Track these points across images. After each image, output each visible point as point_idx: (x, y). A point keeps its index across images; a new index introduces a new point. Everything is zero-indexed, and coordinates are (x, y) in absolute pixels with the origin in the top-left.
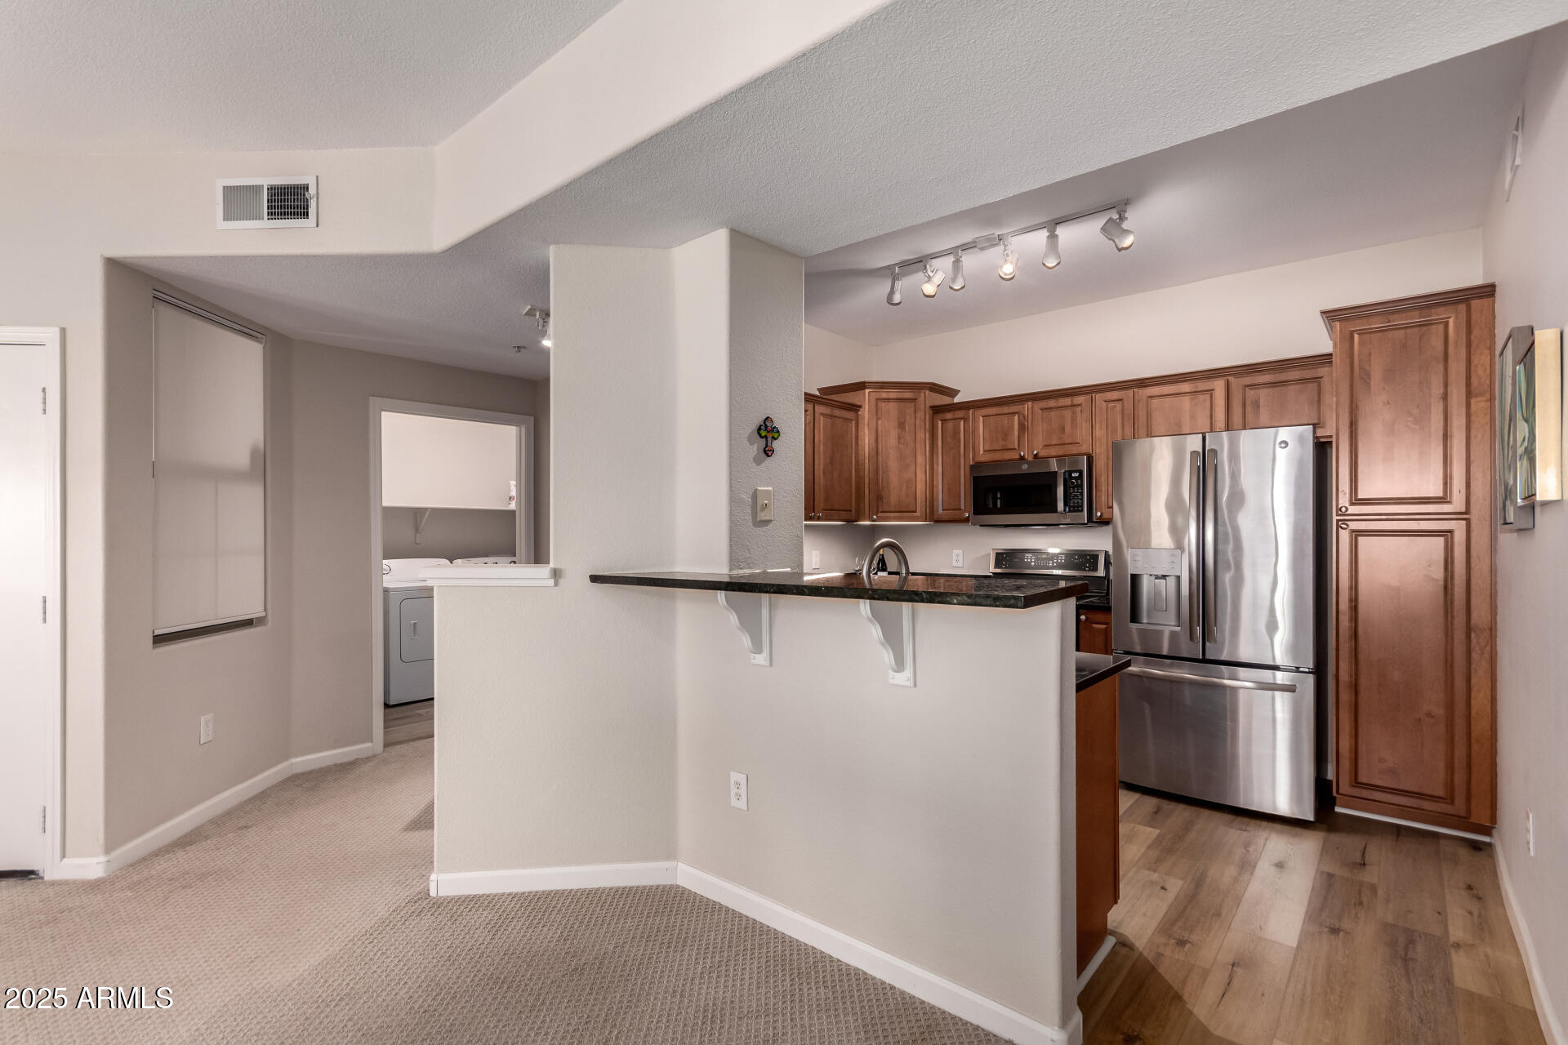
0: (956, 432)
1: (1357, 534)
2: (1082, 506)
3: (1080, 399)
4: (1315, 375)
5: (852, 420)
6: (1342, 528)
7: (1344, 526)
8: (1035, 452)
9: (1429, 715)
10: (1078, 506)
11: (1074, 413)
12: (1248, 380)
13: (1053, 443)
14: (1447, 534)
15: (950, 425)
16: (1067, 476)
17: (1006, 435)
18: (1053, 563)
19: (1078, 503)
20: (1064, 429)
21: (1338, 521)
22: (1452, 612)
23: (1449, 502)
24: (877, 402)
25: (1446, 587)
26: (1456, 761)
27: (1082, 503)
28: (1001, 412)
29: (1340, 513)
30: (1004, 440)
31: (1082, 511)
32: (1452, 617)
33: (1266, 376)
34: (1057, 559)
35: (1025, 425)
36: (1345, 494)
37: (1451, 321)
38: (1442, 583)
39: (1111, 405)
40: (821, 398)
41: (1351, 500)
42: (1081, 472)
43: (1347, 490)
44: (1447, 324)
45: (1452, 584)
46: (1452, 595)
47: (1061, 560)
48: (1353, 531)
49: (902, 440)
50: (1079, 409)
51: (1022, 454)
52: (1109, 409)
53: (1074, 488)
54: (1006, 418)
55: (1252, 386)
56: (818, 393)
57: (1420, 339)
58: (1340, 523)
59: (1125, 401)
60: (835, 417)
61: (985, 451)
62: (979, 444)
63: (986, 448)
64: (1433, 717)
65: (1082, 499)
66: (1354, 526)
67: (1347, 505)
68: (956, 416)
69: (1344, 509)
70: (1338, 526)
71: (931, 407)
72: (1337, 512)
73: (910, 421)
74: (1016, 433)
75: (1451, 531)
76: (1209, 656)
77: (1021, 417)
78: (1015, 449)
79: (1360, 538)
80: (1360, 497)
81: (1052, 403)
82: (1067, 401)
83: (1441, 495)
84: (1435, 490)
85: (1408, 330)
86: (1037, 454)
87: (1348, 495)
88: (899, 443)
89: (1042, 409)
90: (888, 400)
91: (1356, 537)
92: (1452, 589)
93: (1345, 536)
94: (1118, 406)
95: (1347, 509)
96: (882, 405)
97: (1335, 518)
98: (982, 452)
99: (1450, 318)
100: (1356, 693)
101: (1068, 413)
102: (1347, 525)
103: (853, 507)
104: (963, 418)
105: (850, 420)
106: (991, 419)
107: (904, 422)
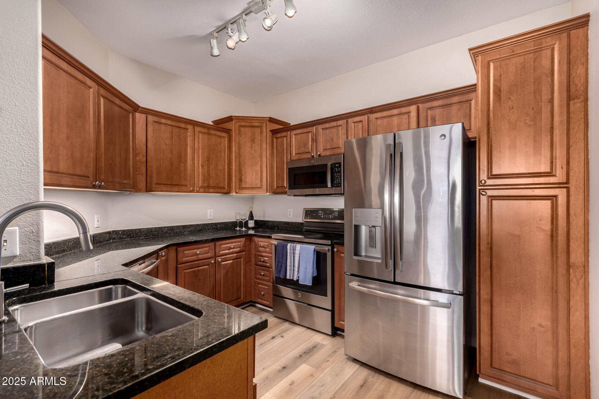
0: (283, 144)
1: (492, 198)
2: (341, 184)
3: (340, 122)
4: (468, 99)
5: (226, 137)
6: (482, 195)
7: (483, 193)
8: (319, 153)
9: (541, 326)
10: (339, 184)
11: (338, 130)
12: (429, 105)
13: (328, 148)
14: (553, 198)
15: (280, 140)
16: (333, 166)
17: (305, 145)
18: (332, 216)
19: (339, 182)
20: (333, 140)
21: (480, 190)
22: (557, 254)
23: (554, 176)
24: (239, 128)
25: (552, 236)
26: (560, 360)
27: (341, 182)
28: (303, 132)
29: (481, 184)
30: (304, 147)
31: (340, 186)
32: (557, 257)
33: (439, 101)
34: (334, 214)
35: (314, 138)
36: (484, 171)
37: (556, 47)
38: (549, 233)
39: (356, 124)
40: (213, 126)
41: (488, 175)
42: (340, 164)
43: (486, 169)
44: (553, 48)
45: (557, 234)
46: (557, 241)
47: (336, 214)
48: (489, 197)
49: (253, 149)
50: (340, 128)
51: (313, 155)
52: (355, 126)
53: (336, 173)
54: (305, 135)
55: (431, 108)
56: (212, 124)
57: (534, 61)
58: (481, 191)
59: (363, 121)
60: (211, 134)
61: (295, 154)
62: (293, 150)
63: (296, 153)
64: (543, 327)
65: (340, 180)
66: (490, 193)
67: (486, 179)
68: (282, 136)
69: (483, 182)
70: (480, 193)
71: (271, 131)
72: (479, 184)
73: (258, 137)
74: (310, 143)
75: (556, 196)
76: (398, 280)
77: (312, 134)
78: (310, 152)
79: (494, 202)
80: (494, 173)
81: (327, 125)
82: (334, 124)
83: (549, 170)
84: (544, 168)
85: (526, 56)
86: (320, 155)
87: (486, 173)
88: (251, 150)
89: (322, 129)
90: (245, 126)
91: (492, 200)
92: (557, 237)
93: (484, 199)
94: (360, 125)
95: (485, 182)
96: (242, 129)
97: (478, 188)
98: (294, 154)
99: (555, 44)
100: (492, 306)
101: (334, 130)
102: (486, 193)
103: (226, 186)
104: (285, 136)
105: (224, 137)
106: (298, 136)
107: (255, 138)
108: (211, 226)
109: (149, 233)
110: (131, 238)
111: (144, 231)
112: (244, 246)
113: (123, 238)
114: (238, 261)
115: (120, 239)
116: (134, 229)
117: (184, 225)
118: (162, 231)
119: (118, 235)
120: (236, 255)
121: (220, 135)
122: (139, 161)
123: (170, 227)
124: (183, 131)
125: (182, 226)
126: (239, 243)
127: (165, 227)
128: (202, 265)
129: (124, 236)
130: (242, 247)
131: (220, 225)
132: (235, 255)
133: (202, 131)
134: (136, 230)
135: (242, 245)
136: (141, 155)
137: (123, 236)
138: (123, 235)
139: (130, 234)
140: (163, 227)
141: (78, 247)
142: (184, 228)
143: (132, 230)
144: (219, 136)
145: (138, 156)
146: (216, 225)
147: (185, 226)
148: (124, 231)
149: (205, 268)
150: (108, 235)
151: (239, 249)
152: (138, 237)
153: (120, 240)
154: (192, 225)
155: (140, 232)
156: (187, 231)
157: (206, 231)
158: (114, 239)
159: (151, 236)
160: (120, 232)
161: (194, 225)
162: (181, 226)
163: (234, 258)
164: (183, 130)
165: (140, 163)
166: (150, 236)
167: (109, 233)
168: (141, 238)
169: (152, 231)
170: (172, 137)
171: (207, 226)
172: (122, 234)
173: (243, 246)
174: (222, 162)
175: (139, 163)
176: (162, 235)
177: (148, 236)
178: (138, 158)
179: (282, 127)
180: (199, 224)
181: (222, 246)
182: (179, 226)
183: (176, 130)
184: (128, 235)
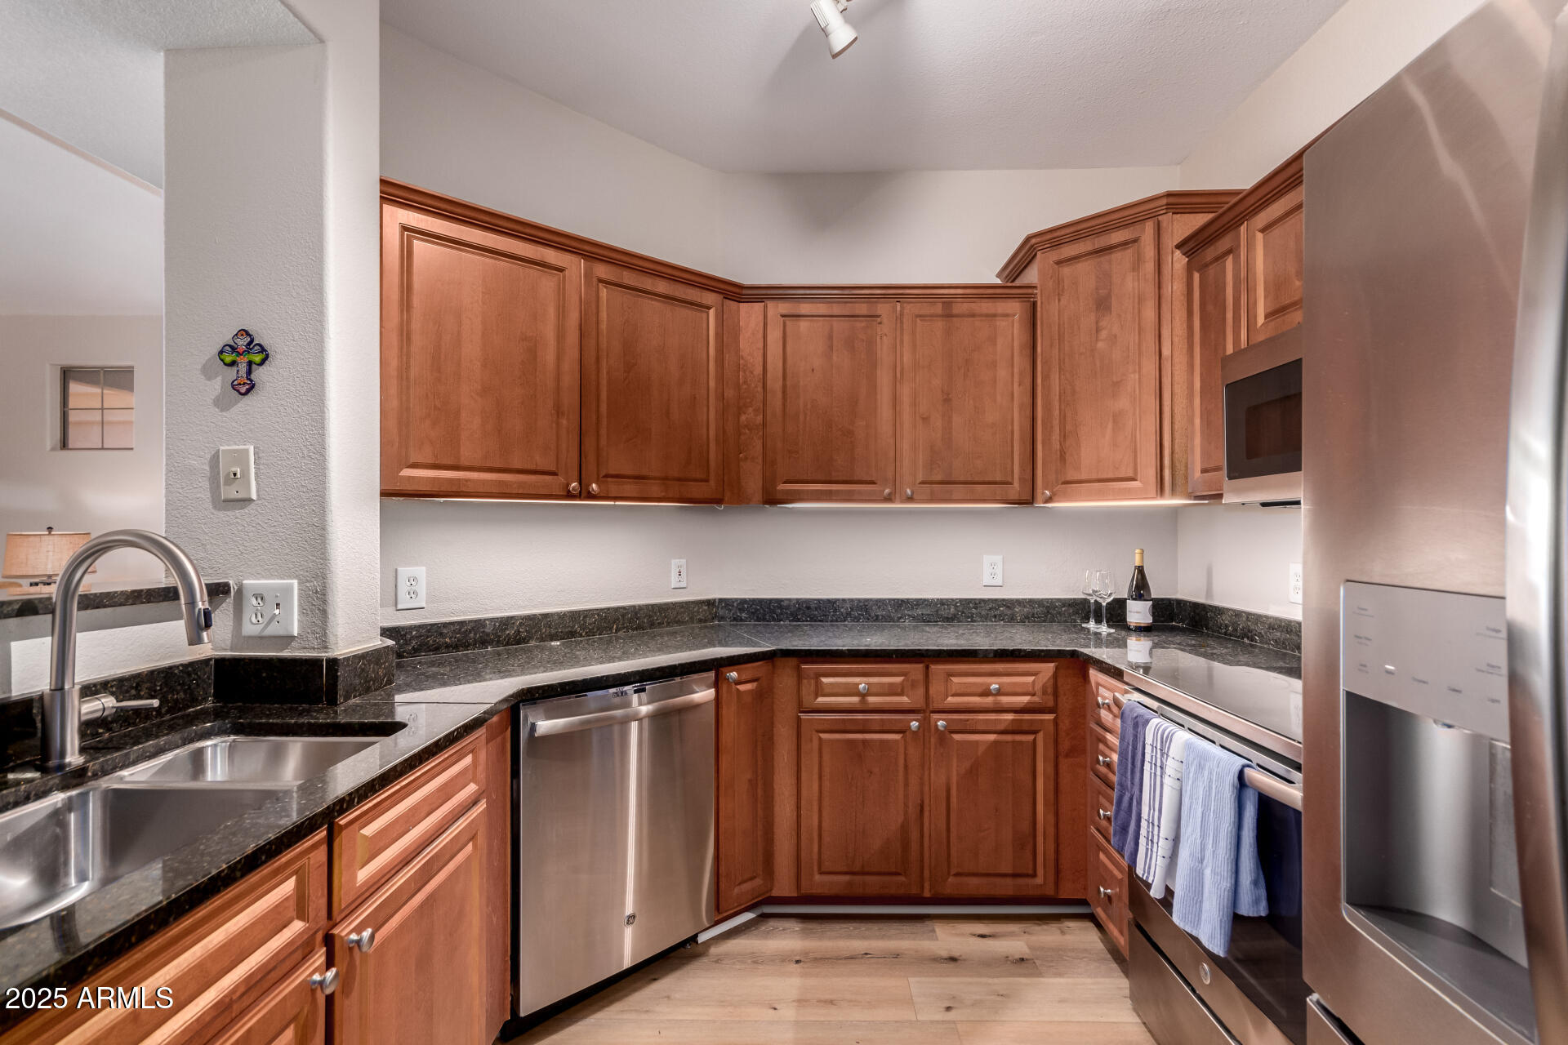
0: (1222, 288)
5: (1014, 315)
15: (1211, 274)
24: (1056, 268)
28: (1289, 208)
40: (967, 287)
49: (1103, 334)
60: (957, 316)
61: (1266, 317)
62: (1257, 302)
63: (1269, 310)
68: (1220, 251)
71: (1177, 247)
73: (1124, 286)
88: (1098, 340)
96: (1065, 272)
98: (1261, 320)
103: (1016, 476)
104: (1229, 252)
105: (1007, 315)
106: (1277, 232)
107: (1109, 296)
108: (990, 609)
109: (802, 612)
110: (758, 620)
111: (788, 607)
112: (1050, 690)
113: (741, 620)
114: (1021, 743)
115: (735, 619)
116: (767, 599)
117: (898, 600)
118: (835, 611)
119: (730, 610)
120: (1013, 720)
121: (992, 311)
122: (746, 426)
123: (859, 600)
124: (863, 324)
125: (894, 600)
126: (1031, 679)
127: (844, 600)
128: (878, 728)
129: (744, 615)
130: (1039, 693)
131: (1025, 607)
132: (1010, 717)
133: (922, 312)
134: (771, 601)
135: (1038, 687)
136: (750, 410)
137: (741, 613)
138: (742, 610)
139: (757, 610)
140: (838, 600)
141: (611, 629)
142: (900, 605)
143: (760, 601)
144: (987, 316)
145: (745, 413)
146: (1008, 607)
147: (902, 600)
148: (744, 601)
149: (888, 741)
150: (706, 608)
151: (1025, 699)
152: (774, 620)
153: (735, 623)
154: (925, 600)
155: (780, 607)
156: (909, 615)
157: (972, 621)
158: (722, 618)
159: (807, 621)
160: (735, 604)
161: (933, 599)
162: (890, 600)
163: (1001, 727)
164: (862, 321)
165: (749, 429)
166: (803, 621)
167: (710, 603)
168: (782, 622)
169: (808, 608)
170: (831, 347)
171: (976, 608)
172: (740, 609)
173: (1044, 692)
174: (999, 398)
175: (747, 431)
176: (837, 621)
177: (798, 620)
178: (743, 418)
179: (1211, 216)
180: (947, 600)
181: (955, 680)
182: (885, 600)
183: (839, 326)
184: (752, 613)
